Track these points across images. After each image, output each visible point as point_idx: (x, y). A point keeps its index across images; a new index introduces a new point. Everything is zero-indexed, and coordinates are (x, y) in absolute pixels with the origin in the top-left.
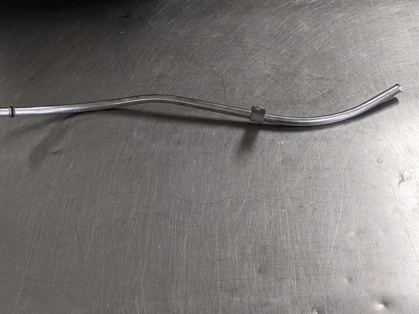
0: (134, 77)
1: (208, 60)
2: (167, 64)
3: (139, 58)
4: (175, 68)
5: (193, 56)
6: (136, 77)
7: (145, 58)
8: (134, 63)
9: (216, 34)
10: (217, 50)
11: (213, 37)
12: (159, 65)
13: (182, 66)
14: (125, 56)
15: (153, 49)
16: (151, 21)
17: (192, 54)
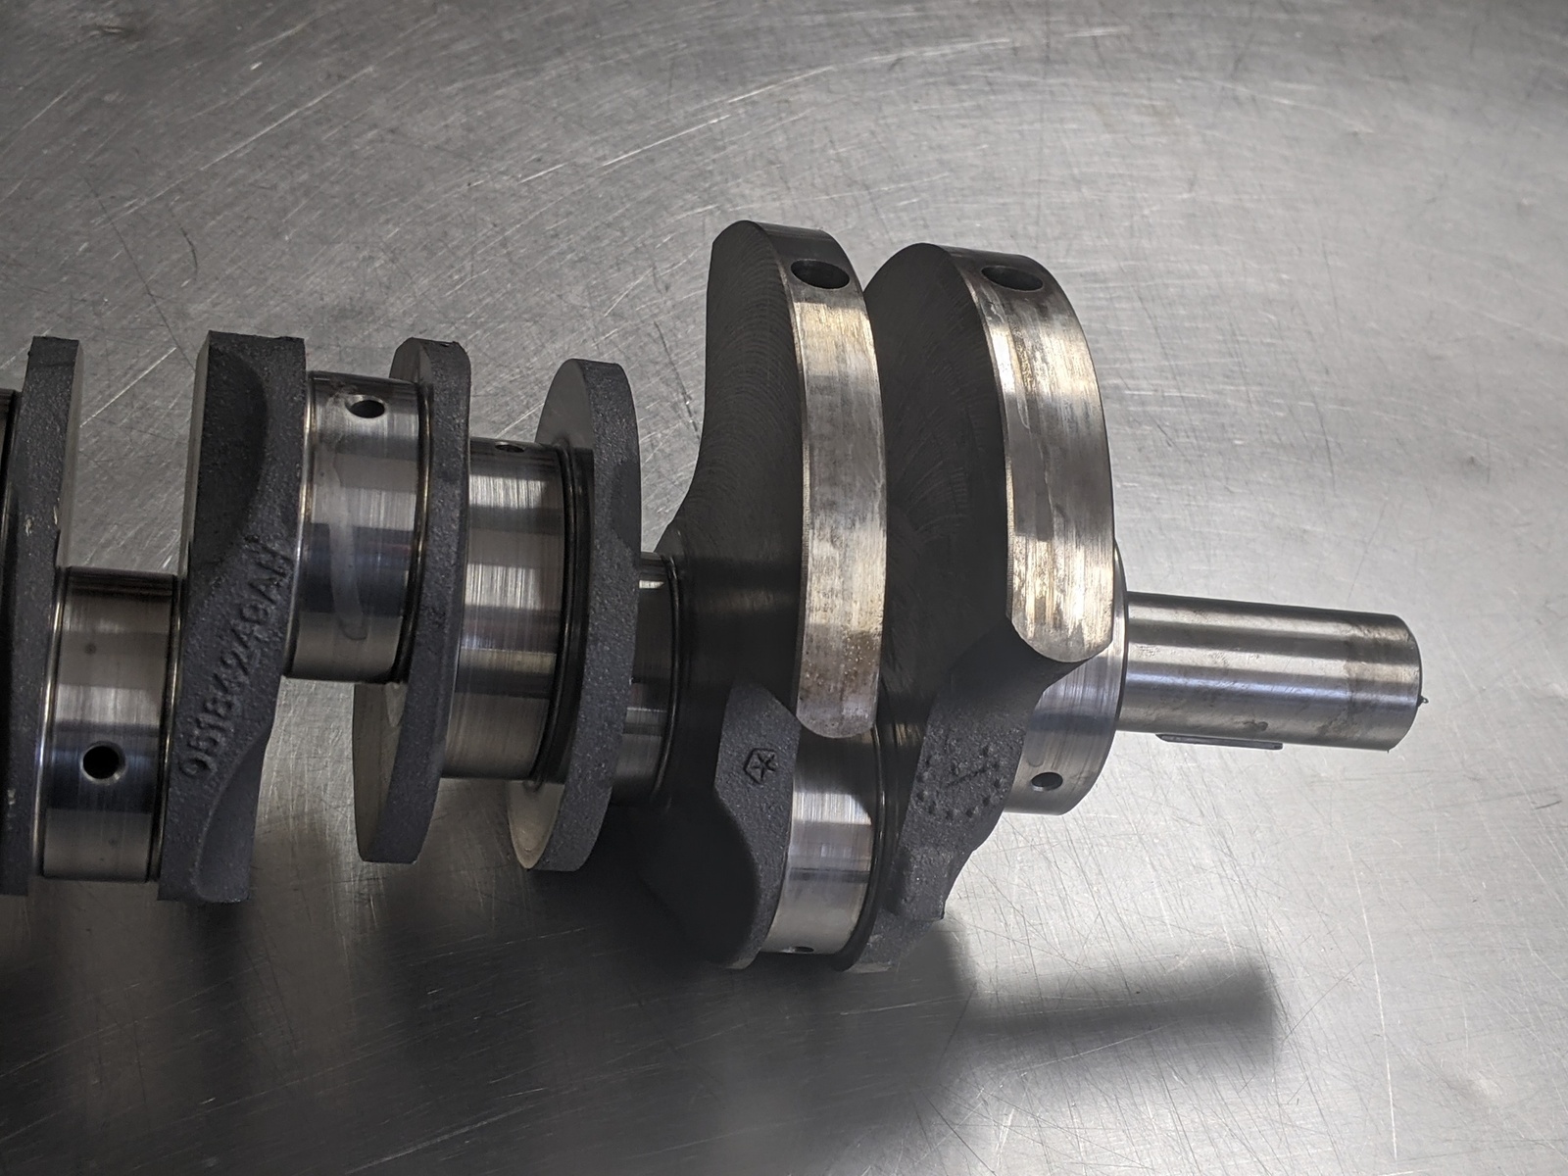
0: (201, 307)
1: (576, 259)
2: (371, 258)
3: (219, 218)
4: (413, 283)
5: (497, 232)
6: (215, 305)
7: (251, 222)
8: (195, 243)
9: (591, 149)
10: (610, 218)
11: (581, 161)
12: (331, 261)
13: (451, 277)
14: (143, 204)
15: (284, 186)
16: (256, 62)
17: (491, 226)
